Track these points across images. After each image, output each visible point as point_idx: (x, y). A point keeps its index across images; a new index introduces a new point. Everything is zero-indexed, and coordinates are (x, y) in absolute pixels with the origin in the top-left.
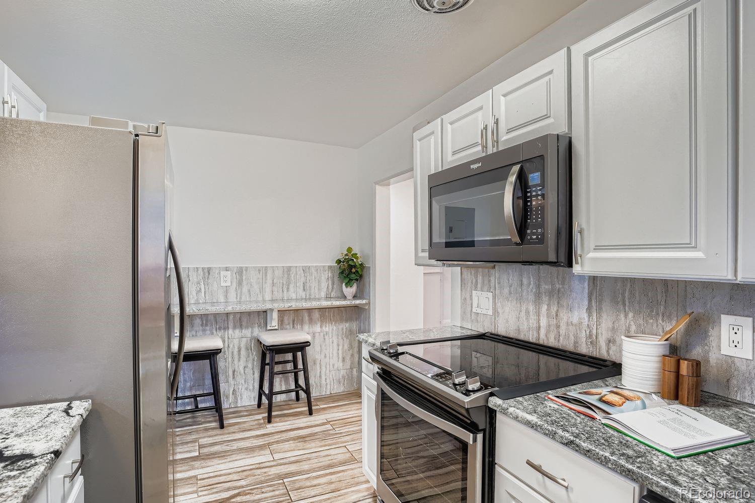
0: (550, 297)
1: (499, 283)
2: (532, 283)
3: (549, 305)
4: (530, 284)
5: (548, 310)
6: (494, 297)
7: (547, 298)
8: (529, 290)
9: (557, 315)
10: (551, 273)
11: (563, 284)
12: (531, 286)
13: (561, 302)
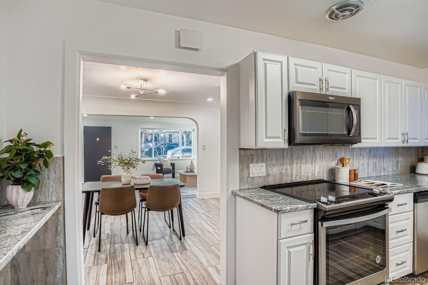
0: (297, 160)
1: (269, 157)
2: (289, 155)
3: (297, 164)
4: (288, 155)
5: (296, 166)
6: (267, 165)
7: (296, 161)
8: (288, 158)
9: (300, 168)
10: (298, 149)
11: (303, 154)
12: (288, 156)
13: (302, 161)
